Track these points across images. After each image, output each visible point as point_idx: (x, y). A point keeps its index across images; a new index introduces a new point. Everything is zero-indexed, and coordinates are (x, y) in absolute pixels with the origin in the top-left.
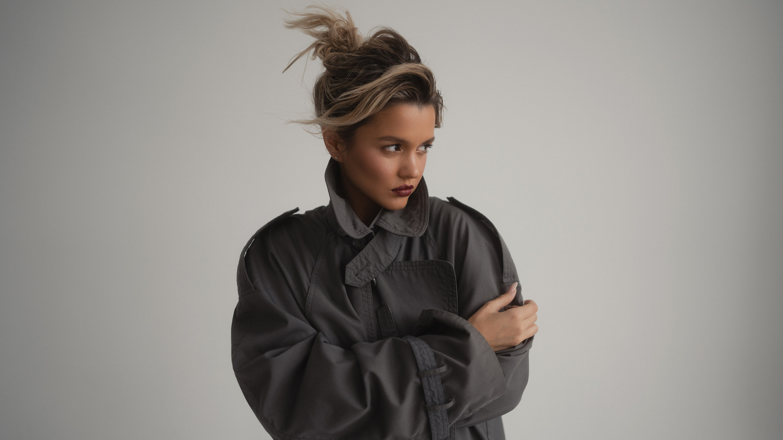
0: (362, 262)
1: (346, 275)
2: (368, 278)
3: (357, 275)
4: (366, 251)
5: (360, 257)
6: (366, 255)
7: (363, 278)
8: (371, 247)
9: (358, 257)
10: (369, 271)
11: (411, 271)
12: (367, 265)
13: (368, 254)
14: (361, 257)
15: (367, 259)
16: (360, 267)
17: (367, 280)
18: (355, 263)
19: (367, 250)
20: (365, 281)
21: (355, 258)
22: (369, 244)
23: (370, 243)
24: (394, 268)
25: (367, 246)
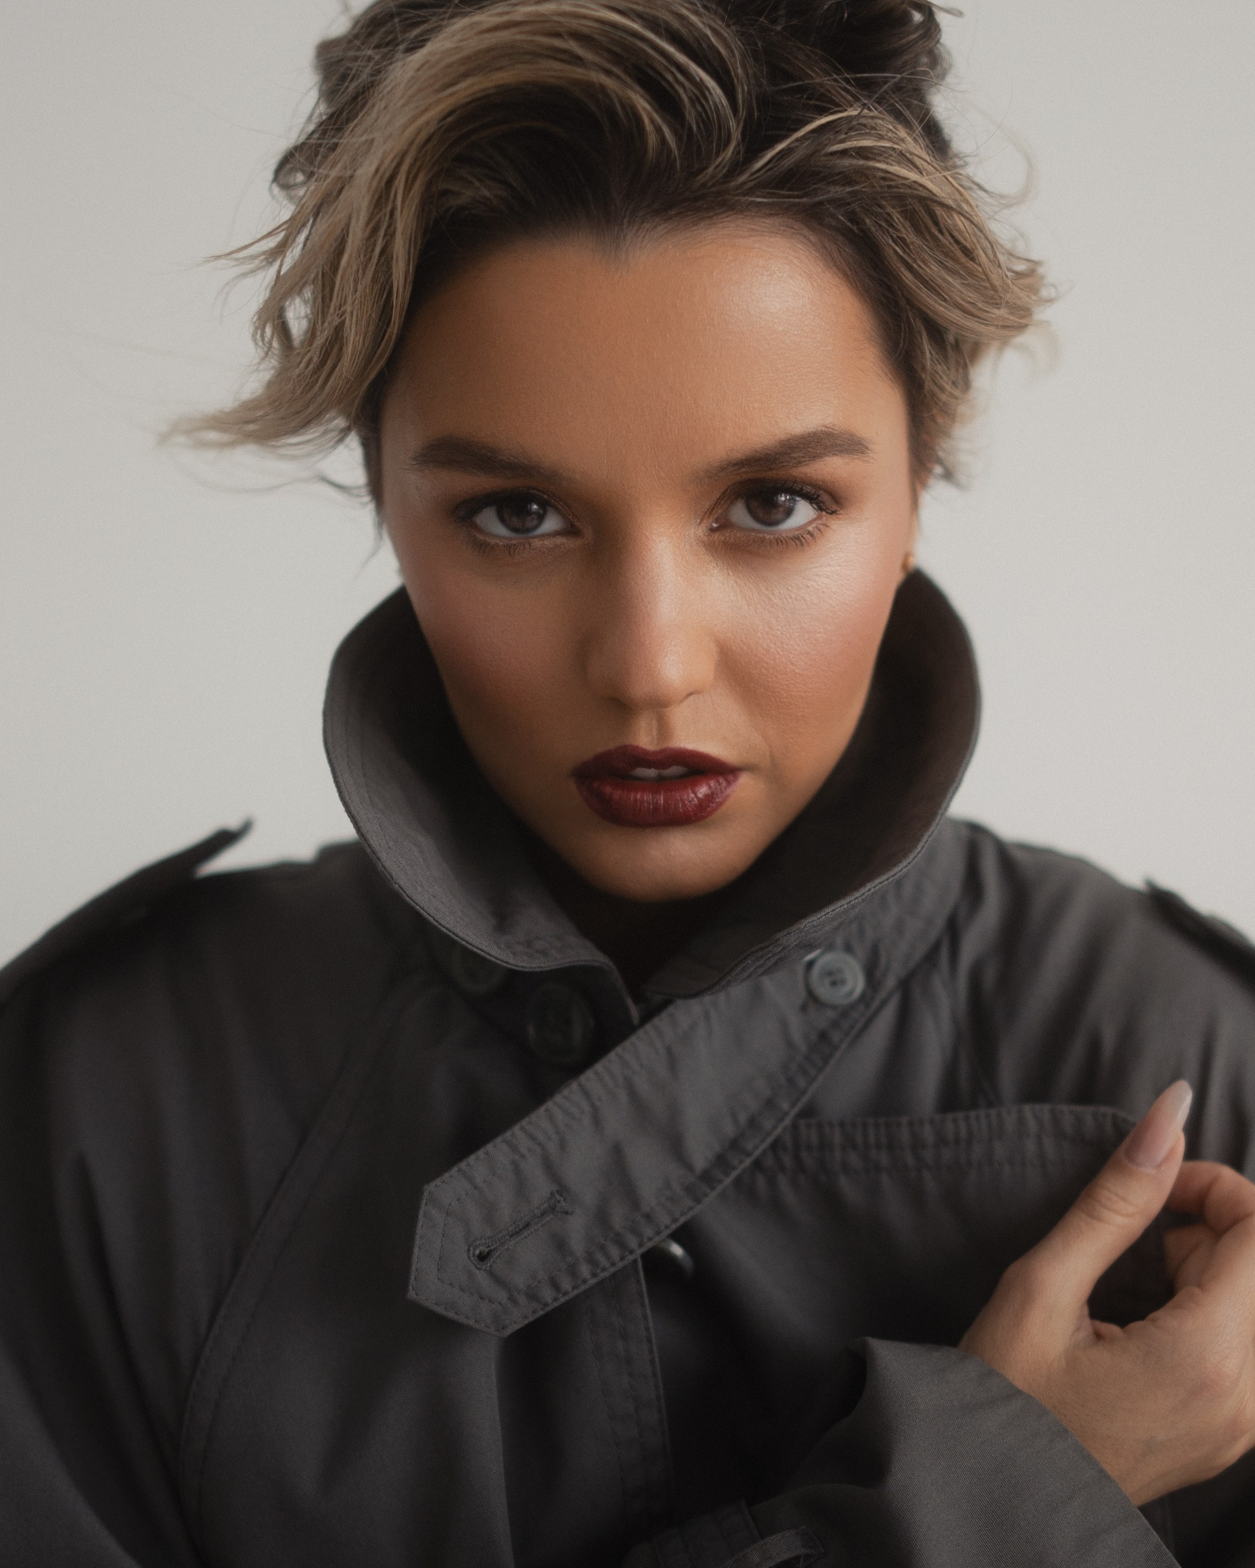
0: (521, 1187)
1: (418, 1242)
2: (555, 1285)
3: (482, 1257)
4: (551, 1118)
5: (514, 1148)
6: (552, 1147)
7: (520, 1281)
8: (585, 1105)
9: (505, 1147)
10: (561, 1245)
11: (885, 1178)
12: (552, 1209)
13: (563, 1145)
14: (523, 1156)
15: (550, 1168)
16: (505, 1215)
17: (547, 1294)
18: (479, 1180)
19: (559, 1115)
20: (532, 1295)
21: (481, 1153)
22: (580, 1086)
23: (583, 1078)
24: (788, 1161)
25: (566, 1092)
